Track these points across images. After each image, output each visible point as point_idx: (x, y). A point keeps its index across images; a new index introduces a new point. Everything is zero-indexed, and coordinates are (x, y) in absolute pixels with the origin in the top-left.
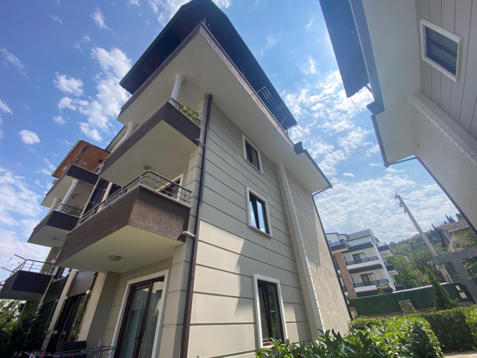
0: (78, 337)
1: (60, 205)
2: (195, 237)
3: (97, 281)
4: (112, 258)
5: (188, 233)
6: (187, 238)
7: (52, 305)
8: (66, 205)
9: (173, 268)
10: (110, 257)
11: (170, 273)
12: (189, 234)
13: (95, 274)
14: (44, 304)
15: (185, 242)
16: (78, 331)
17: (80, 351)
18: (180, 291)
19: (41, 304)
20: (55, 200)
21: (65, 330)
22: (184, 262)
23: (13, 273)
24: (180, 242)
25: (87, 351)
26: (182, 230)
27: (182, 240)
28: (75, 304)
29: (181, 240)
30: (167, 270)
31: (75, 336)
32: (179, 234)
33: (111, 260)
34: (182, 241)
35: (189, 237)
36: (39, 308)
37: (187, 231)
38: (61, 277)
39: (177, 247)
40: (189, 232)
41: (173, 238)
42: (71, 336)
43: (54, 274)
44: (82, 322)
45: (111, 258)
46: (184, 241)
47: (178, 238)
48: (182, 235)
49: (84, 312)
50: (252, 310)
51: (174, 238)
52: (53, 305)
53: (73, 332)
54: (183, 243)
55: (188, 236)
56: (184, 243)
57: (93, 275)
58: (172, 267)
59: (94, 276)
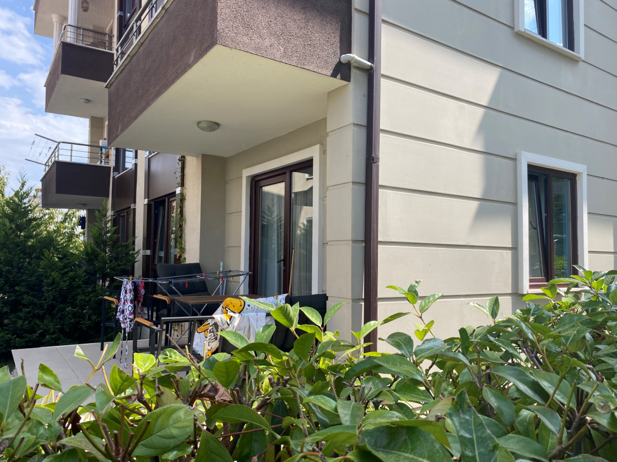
0: (185, 259)
1: (69, 29)
2: (371, 66)
3: (188, 171)
4: (203, 125)
5: (353, 58)
6: (354, 72)
7: (128, 214)
8: (79, 26)
9: (329, 140)
10: (199, 123)
11: (324, 152)
12: (357, 61)
13: (181, 160)
14: (114, 213)
15: (349, 81)
16: (183, 250)
17: (195, 276)
18: (351, 184)
19: (110, 213)
20: (55, 18)
21: (161, 250)
22: (352, 125)
23: (47, 167)
24: (338, 82)
25: (205, 276)
26: (339, 52)
27: (341, 77)
28: (164, 210)
29: (339, 76)
30: (317, 147)
31: (180, 256)
32: (334, 61)
33: (202, 129)
34: (343, 78)
35: (358, 68)
36: (110, 218)
37: (351, 53)
38: (125, 169)
39: (332, 94)
40: (357, 55)
41: (320, 71)
42: (173, 256)
43: (112, 164)
44: (184, 237)
45: (200, 125)
46: (346, 78)
47: (331, 72)
48: (340, 63)
49: (182, 222)
50: (510, 224)
51: (324, 72)
52: (130, 214)
53: (174, 251)
54: (344, 83)
55: (355, 64)
56: (347, 83)
57: (178, 161)
58: (328, 138)
59: (180, 163)
